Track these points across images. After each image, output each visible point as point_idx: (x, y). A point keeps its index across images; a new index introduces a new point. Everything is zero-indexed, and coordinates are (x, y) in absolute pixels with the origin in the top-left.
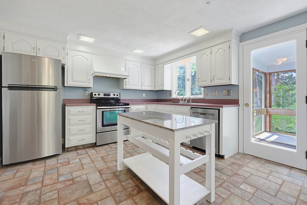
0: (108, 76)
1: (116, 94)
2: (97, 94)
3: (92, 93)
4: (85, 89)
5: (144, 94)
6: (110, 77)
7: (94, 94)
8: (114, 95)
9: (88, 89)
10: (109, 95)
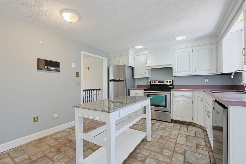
0: (161, 67)
1: (169, 81)
2: (154, 81)
3: (151, 81)
4: (147, 78)
5: (205, 79)
6: (162, 68)
7: (152, 81)
8: (167, 82)
9: (149, 79)
10: (162, 82)
